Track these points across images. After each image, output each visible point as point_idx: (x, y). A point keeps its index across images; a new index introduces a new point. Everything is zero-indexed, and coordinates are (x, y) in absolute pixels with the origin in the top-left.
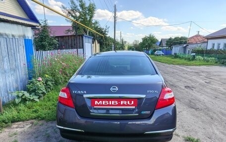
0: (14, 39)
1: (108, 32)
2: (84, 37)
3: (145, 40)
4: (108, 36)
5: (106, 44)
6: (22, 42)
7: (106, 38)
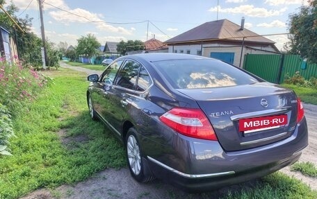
1: (30, 25)
3: (82, 42)
7: (27, 35)
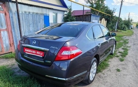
0: (37, 16)
1: (115, 12)
2: (92, 16)
4: (114, 15)
5: (112, 21)
6: (42, 17)
7: (112, 17)
